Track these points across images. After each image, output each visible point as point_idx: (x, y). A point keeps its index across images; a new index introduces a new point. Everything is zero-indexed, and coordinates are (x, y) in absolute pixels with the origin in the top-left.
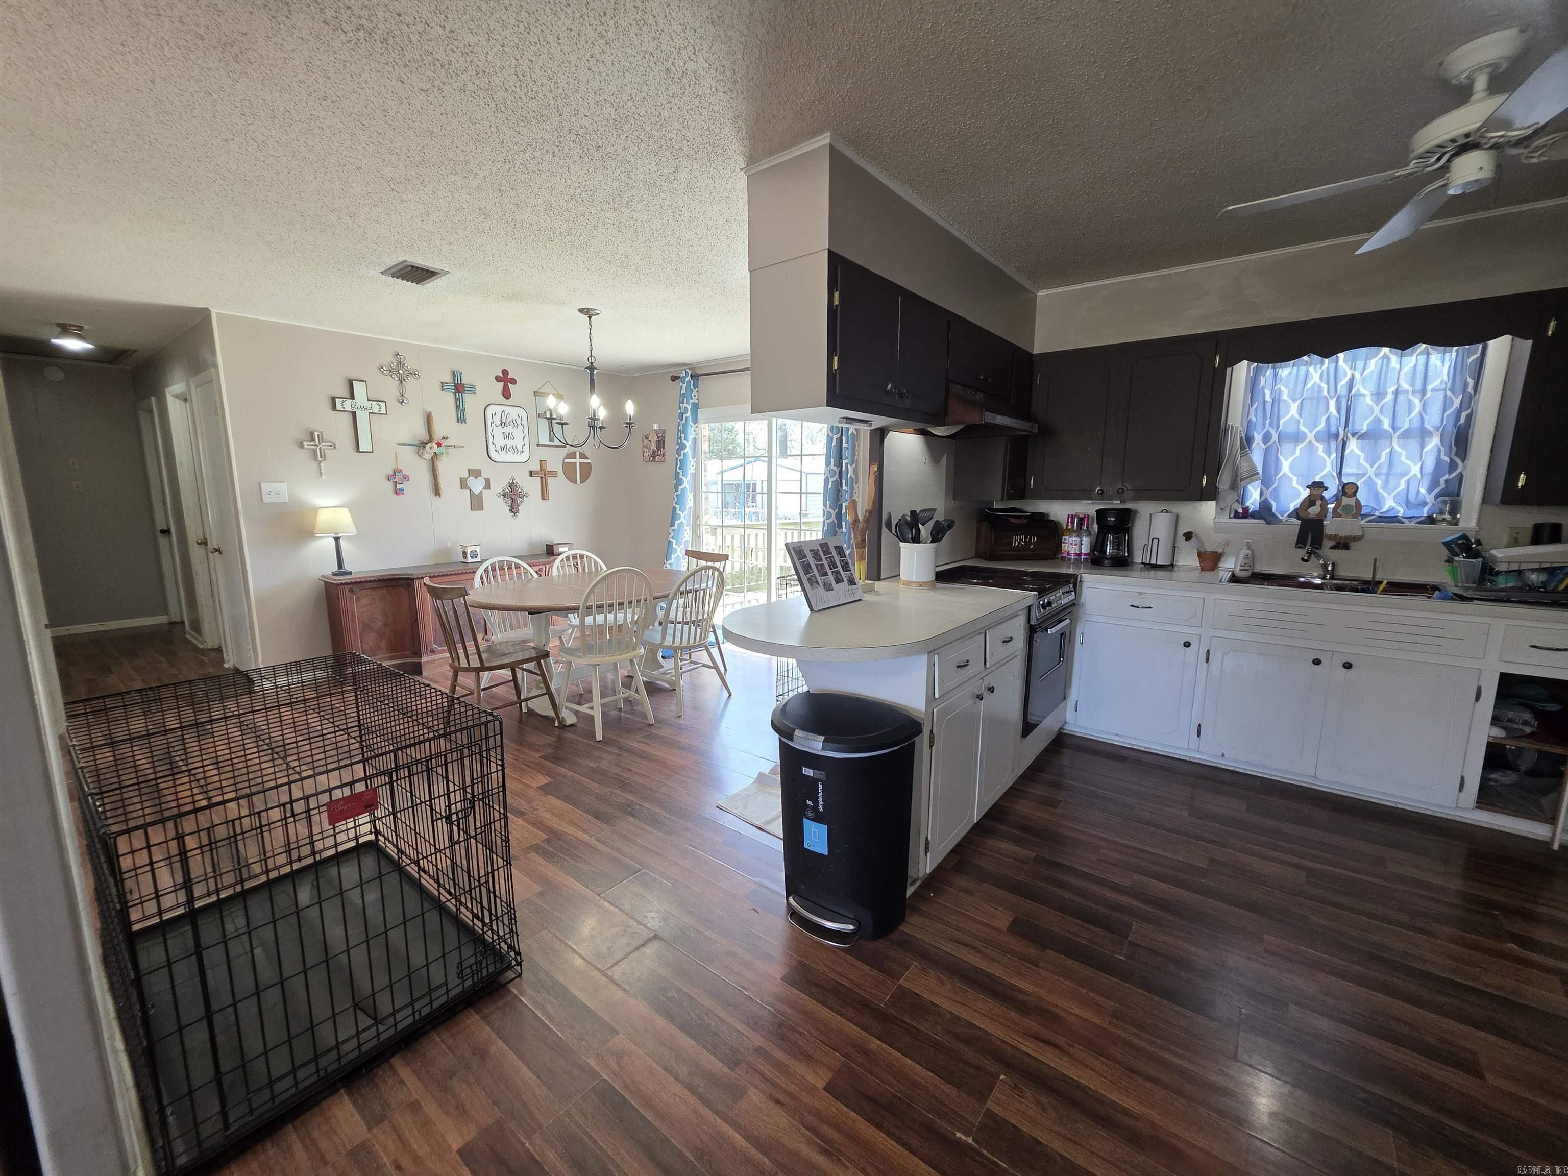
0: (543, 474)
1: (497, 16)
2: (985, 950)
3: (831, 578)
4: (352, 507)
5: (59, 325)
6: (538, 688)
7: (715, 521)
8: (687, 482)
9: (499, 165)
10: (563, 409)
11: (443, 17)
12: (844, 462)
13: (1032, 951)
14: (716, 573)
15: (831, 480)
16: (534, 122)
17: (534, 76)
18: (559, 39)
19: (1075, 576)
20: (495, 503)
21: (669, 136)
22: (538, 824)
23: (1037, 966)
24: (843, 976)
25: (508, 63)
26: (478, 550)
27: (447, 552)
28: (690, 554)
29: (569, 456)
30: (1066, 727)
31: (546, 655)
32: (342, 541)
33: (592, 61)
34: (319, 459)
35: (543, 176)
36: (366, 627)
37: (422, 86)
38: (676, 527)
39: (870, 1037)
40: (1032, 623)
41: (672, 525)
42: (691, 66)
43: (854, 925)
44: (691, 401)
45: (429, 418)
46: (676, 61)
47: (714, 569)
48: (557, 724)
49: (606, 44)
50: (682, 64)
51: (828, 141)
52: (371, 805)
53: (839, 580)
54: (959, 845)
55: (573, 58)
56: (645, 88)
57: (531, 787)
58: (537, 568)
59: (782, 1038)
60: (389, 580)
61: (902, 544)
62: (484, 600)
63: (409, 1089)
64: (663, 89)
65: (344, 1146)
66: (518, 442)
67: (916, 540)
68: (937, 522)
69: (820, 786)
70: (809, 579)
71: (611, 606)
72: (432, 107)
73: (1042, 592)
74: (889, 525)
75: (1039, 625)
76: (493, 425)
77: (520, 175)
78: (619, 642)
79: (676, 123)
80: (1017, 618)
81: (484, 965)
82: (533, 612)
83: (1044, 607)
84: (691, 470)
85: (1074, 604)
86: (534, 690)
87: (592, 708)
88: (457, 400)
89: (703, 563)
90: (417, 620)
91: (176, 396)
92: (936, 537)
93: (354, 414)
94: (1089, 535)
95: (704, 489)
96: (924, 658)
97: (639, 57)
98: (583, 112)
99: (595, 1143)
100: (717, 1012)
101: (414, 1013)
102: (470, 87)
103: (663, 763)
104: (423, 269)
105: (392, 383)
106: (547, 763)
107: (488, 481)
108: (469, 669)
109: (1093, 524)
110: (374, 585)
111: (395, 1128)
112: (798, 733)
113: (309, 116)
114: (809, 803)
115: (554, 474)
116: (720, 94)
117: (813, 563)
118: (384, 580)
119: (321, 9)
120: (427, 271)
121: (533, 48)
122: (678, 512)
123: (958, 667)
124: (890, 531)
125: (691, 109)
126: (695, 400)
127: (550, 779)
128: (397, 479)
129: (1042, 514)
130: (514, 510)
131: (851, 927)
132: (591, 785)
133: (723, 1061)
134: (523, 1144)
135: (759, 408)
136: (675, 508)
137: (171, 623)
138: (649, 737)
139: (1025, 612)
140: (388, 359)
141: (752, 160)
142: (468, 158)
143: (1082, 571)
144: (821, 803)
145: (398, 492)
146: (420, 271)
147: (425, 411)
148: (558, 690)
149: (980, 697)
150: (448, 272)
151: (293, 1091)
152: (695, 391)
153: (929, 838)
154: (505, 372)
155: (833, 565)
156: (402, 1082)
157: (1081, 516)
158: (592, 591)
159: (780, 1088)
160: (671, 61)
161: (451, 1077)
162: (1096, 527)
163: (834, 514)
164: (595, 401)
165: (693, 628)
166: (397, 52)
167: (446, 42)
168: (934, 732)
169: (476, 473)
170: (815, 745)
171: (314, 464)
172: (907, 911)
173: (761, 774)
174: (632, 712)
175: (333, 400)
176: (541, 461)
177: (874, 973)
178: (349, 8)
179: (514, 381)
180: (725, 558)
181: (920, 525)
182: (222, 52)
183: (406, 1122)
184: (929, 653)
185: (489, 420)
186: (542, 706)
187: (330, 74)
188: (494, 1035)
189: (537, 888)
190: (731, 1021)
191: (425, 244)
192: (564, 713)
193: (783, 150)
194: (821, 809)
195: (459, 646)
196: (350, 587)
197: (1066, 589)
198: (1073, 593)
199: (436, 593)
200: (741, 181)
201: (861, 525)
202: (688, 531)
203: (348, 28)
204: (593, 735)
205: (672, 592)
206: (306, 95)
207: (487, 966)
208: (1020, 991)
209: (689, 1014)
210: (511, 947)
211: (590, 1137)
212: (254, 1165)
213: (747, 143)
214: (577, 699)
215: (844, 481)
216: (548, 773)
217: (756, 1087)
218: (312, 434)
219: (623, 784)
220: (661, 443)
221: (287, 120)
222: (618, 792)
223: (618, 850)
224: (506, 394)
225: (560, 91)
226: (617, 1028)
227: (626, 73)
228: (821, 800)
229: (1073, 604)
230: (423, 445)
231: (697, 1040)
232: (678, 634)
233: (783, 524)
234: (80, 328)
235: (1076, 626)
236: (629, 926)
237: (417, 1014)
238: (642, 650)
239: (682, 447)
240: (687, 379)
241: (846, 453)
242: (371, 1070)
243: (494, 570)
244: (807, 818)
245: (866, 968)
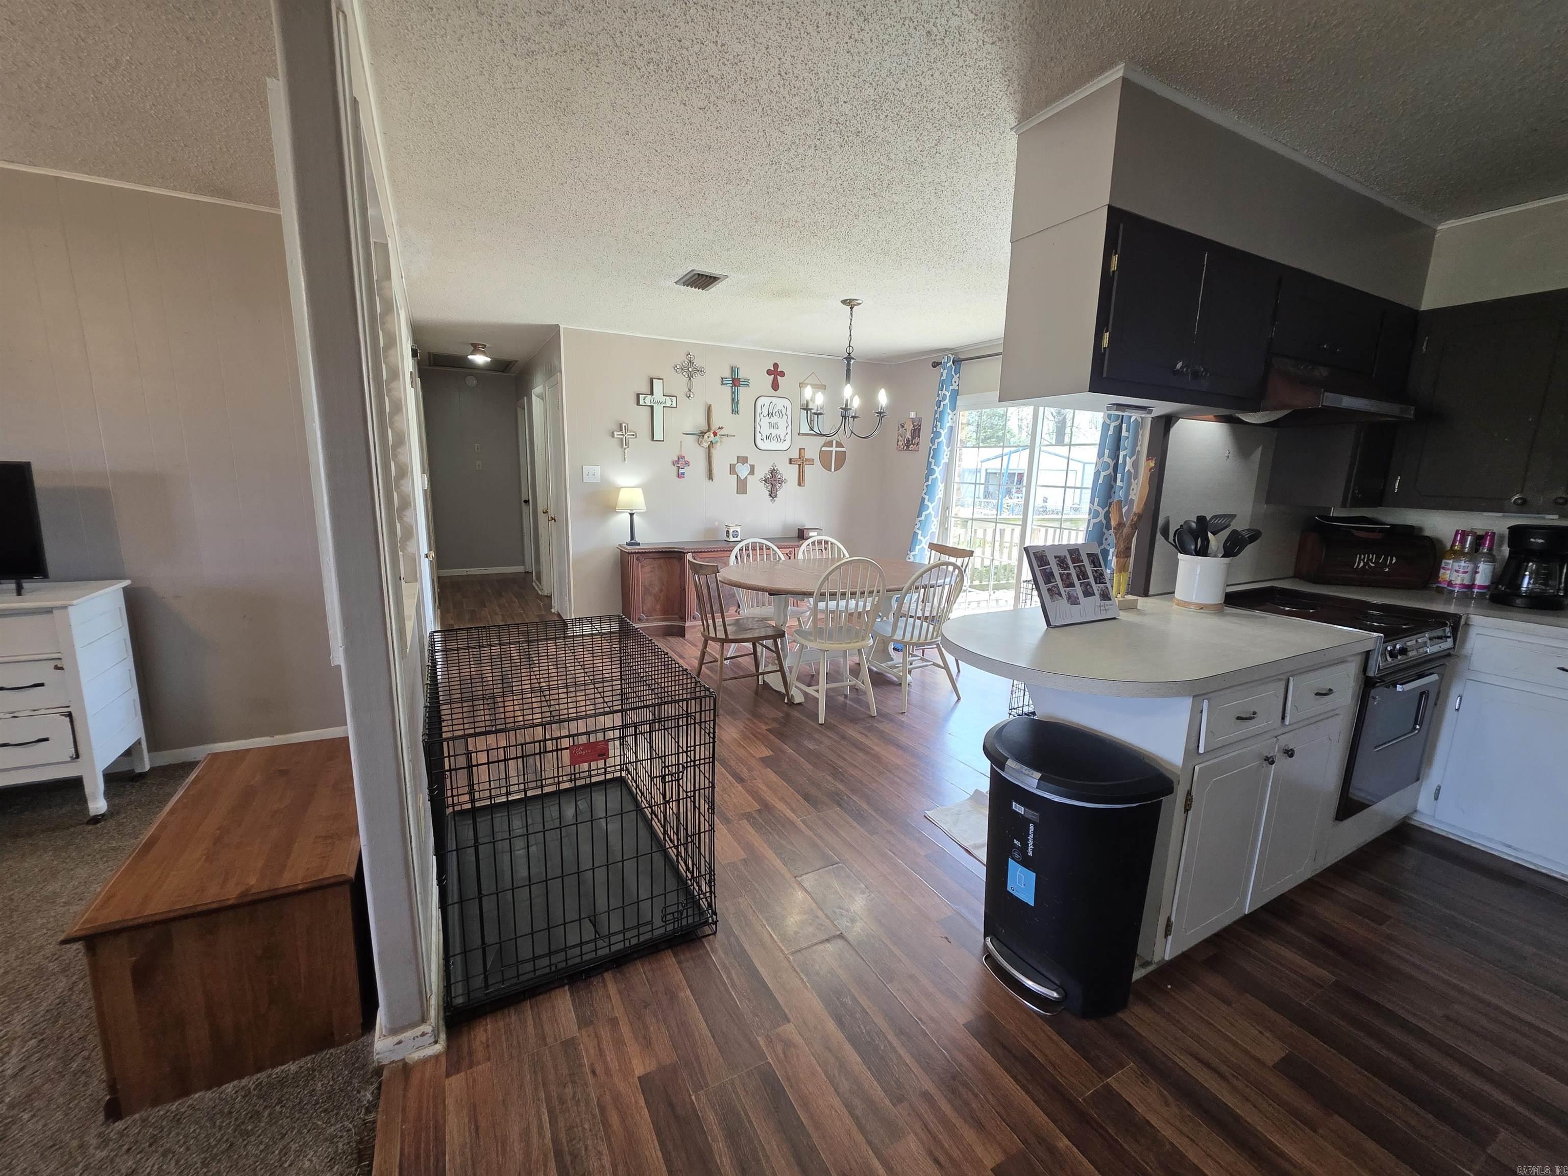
0: (800, 462)
1: (761, 18)
2: (1235, 1082)
3: (1078, 590)
4: (646, 489)
5: (472, 344)
6: (774, 664)
7: (966, 513)
8: (938, 472)
9: (767, 167)
10: (819, 400)
11: (715, 33)
12: (1122, 454)
13: (1310, 1109)
14: (957, 571)
15: (1103, 474)
16: (797, 118)
17: (796, 72)
18: (818, 27)
19: (1456, 618)
20: (758, 488)
21: (931, 106)
22: (755, 794)
23: (1315, 1131)
24: (1037, 1047)
25: (772, 64)
26: (739, 530)
27: (713, 530)
28: (932, 546)
29: (825, 445)
30: (1416, 817)
31: (782, 635)
32: (635, 516)
33: (852, 41)
34: (625, 446)
35: (806, 171)
36: (646, 591)
37: (701, 104)
38: (923, 518)
39: (1058, 1131)
40: (1371, 673)
41: (919, 515)
42: (955, 21)
43: (1058, 993)
44: (951, 388)
45: (709, 410)
46: (938, 21)
47: (955, 566)
48: (786, 701)
49: (865, 20)
50: (944, 22)
51: (1120, 74)
52: (604, 755)
53: (1088, 593)
54: (1217, 935)
55: (832, 43)
56: (905, 59)
57: (754, 757)
58: (787, 551)
59: (954, 1091)
60: (666, 552)
61: (1180, 556)
62: (735, 578)
63: (613, 1006)
64: (923, 56)
65: (560, 1036)
66: (781, 431)
67: (1203, 551)
68: (1234, 532)
69: (1032, 828)
70: (1049, 590)
71: (843, 594)
72: (709, 123)
73: (1391, 634)
74: (1165, 533)
75: (1382, 679)
76: (762, 416)
77: (785, 174)
78: (849, 630)
79: (938, 91)
80: (1344, 666)
81: (685, 915)
82: (773, 593)
83: (1393, 654)
84: (944, 459)
85: (1449, 655)
86: (770, 665)
87: (817, 691)
88: (733, 393)
89: (945, 558)
90: (684, 589)
91: (538, 396)
92: (1232, 549)
93: (652, 407)
94: (1491, 558)
95: (957, 479)
96: (1188, 702)
97: (898, 27)
98: (843, 98)
99: (750, 1122)
100: (889, 1037)
101: (624, 940)
102: (741, 96)
103: (877, 758)
104: (707, 276)
105: (683, 379)
106: (772, 737)
107: (752, 467)
108: (715, 639)
109: (1500, 545)
110: (656, 555)
111: (597, 1036)
112: (1010, 763)
113: (617, 152)
114: (1017, 843)
115: (811, 462)
116: (988, 46)
117: (1057, 572)
118: (662, 552)
119: (620, 52)
120: (711, 277)
121: (794, 43)
122: (926, 502)
123: (1239, 718)
124: (1167, 538)
125: (955, 71)
126: (955, 387)
127: (771, 753)
128: (680, 463)
129: (1411, 528)
130: (773, 495)
131: (1055, 995)
132: (807, 766)
133: (885, 1092)
134: (690, 1095)
135: (1007, 395)
136: (923, 499)
137: (526, 572)
138: (871, 729)
139: (1362, 657)
140: (681, 359)
141: (1024, 115)
142: (740, 165)
143: (1471, 610)
144: (1031, 847)
145: (680, 475)
146: (704, 278)
147: (706, 403)
148: (790, 668)
149: (1270, 761)
150: (727, 276)
151: (531, 975)
152: (956, 377)
153: (1173, 919)
154: (776, 366)
155: (1082, 575)
156: (609, 997)
157: (1480, 533)
158: (827, 578)
159: (942, 1147)
160: (932, 21)
161: (645, 1007)
162: (1506, 550)
163: (1102, 512)
164: (848, 391)
165: (925, 624)
166: (679, 77)
167: (718, 57)
168: (1193, 793)
169: (743, 460)
170: (1030, 780)
171: (620, 450)
172: (1131, 997)
173: (977, 791)
174: (859, 701)
175: (638, 395)
176: (800, 449)
177: (1076, 1057)
178: (641, 45)
179: (782, 374)
180: (970, 554)
181: (1210, 534)
182: (555, 110)
183: (605, 1033)
184: (1194, 697)
185: (759, 410)
186: (775, 681)
187: (630, 111)
188: (684, 982)
189: (743, 855)
190: (902, 1051)
191: (708, 253)
192: (794, 691)
193: (1063, 96)
194: (1030, 854)
195: (709, 616)
196: (637, 555)
197: (1439, 632)
198: (1450, 640)
199: (696, 568)
200: (1011, 142)
201: (1126, 530)
202: (935, 523)
203: (640, 64)
204: (816, 716)
205: (906, 586)
206: (613, 132)
207: (687, 917)
208: (1281, 1154)
209: (859, 1027)
210: (710, 905)
211: (747, 1114)
212: (501, 1024)
213: (1018, 97)
214: (808, 679)
215: (1119, 476)
216: (770, 746)
217: (916, 1134)
218: (621, 425)
219: (836, 772)
220: (916, 432)
221: (601, 158)
222: (829, 778)
223: (820, 837)
224: (775, 386)
225: (821, 81)
226: (790, 1016)
227: (886, 47)
228: (1031, 842)
229: (1447, 655)
230: (702, 434)
231: (863, 1059)
232: (909, 629)
233: (1039, 520)
234: (484, 346)
235: (1448, 689)
236: (817, 917)
237: (627, 942)
238: (871, 641)
239: (937, 435)
240: (949, 365)
241: (1125, 443)
242: (590, 977)
243: (747, 549)
244: (1013, 859)
245: (1067, 1048)
